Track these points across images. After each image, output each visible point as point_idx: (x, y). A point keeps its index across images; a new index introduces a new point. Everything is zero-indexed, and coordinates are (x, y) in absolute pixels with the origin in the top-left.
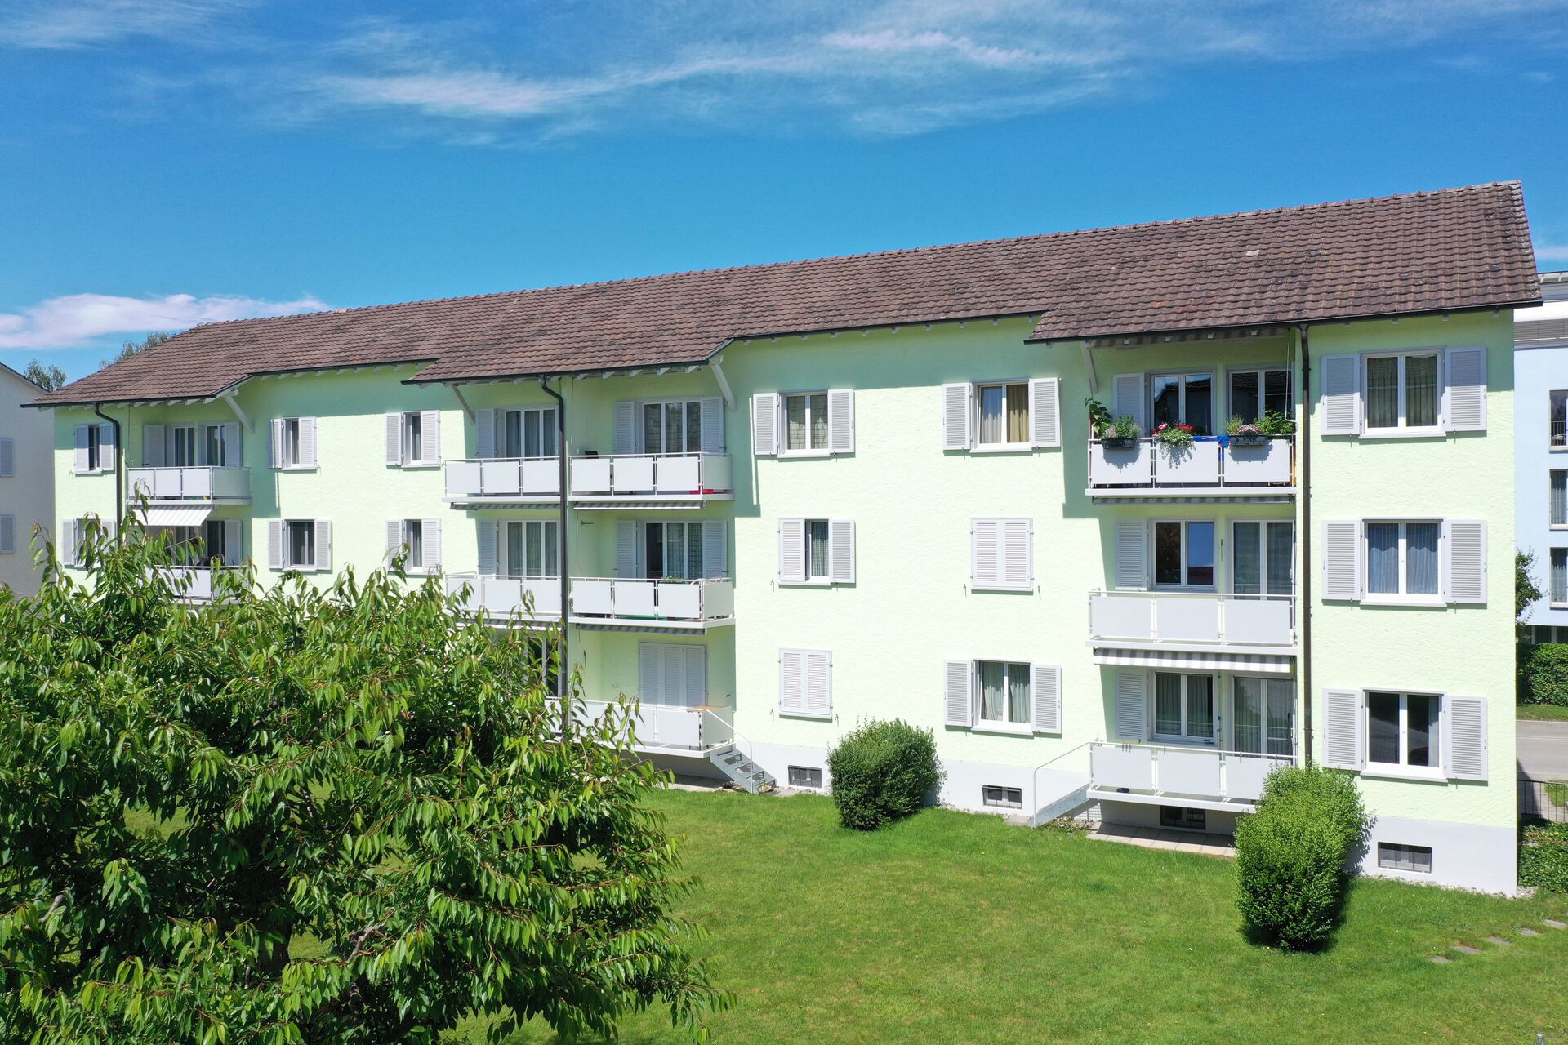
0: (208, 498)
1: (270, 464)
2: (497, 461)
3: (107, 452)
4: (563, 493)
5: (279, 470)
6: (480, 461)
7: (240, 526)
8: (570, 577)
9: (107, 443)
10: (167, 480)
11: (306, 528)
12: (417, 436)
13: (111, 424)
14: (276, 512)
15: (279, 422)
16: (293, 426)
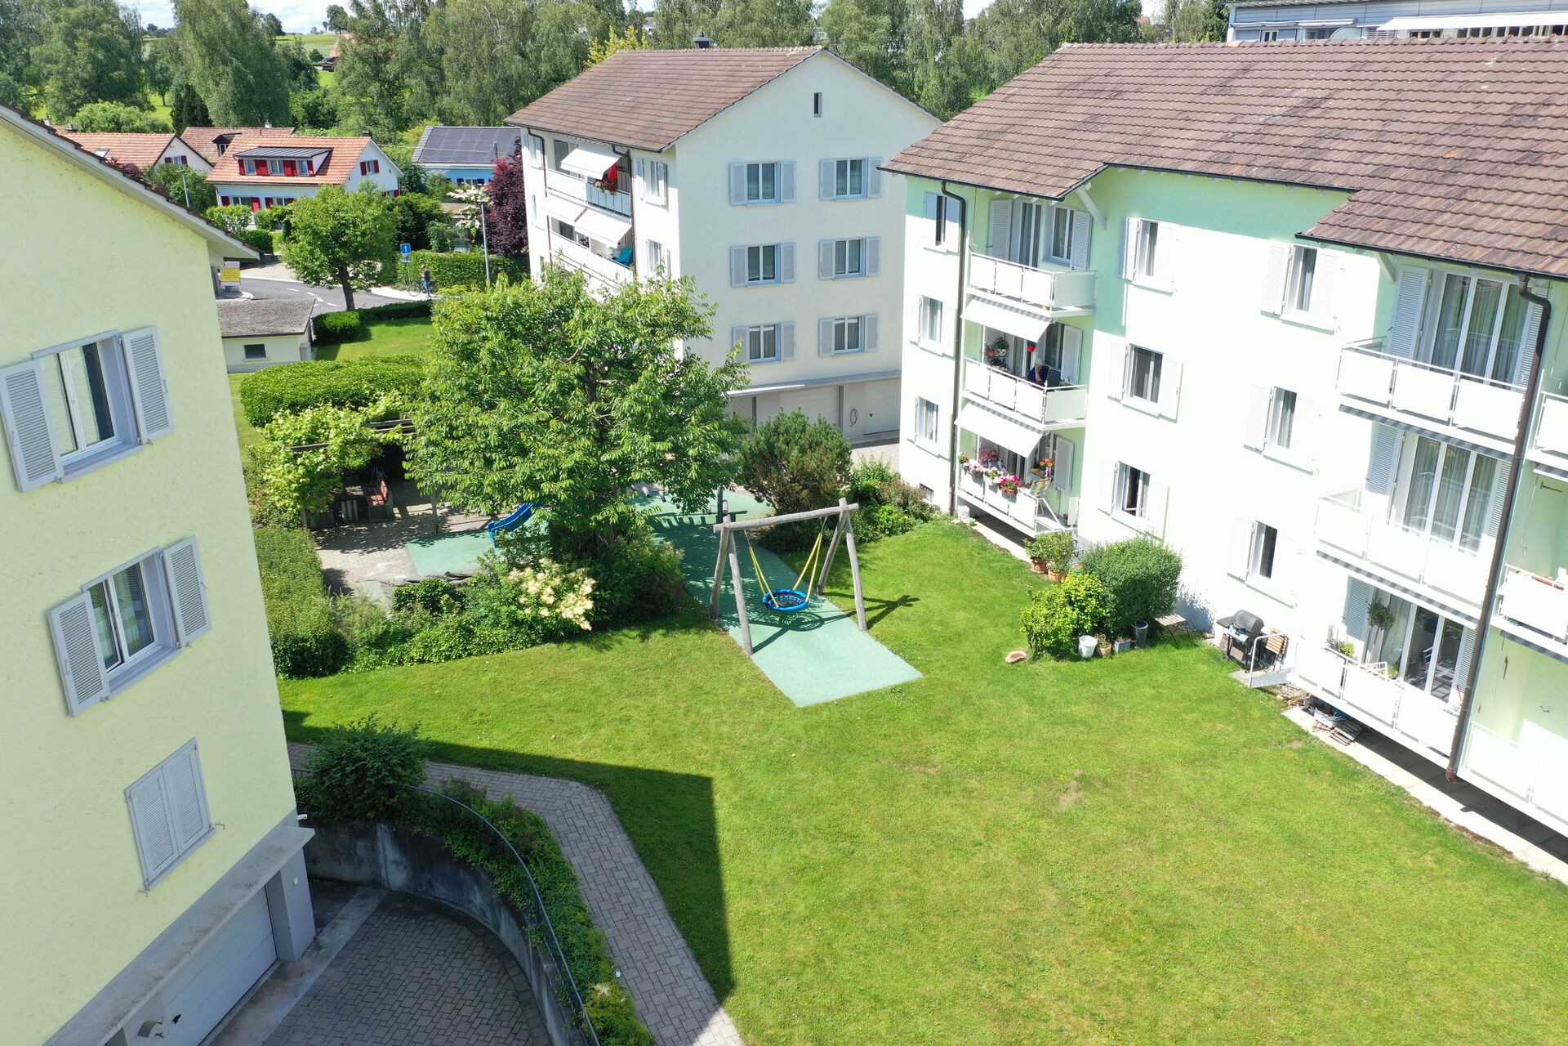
0: (1048, 308)
1: (1120, 272)
2: (1415, 365)
3: (952, 228)
4: (1521, 442)
5: (1129, 282)
6: (1394, 360)
7: (1080, 337)
8: (1505, 564)
9: (953, 221)
10: (1008, 276)
11: (1153, 358)
12: (1308, 275)
13: (958, 202)
14: (1121, 330)
15: (1134, 223)
16: (1152, 229)
